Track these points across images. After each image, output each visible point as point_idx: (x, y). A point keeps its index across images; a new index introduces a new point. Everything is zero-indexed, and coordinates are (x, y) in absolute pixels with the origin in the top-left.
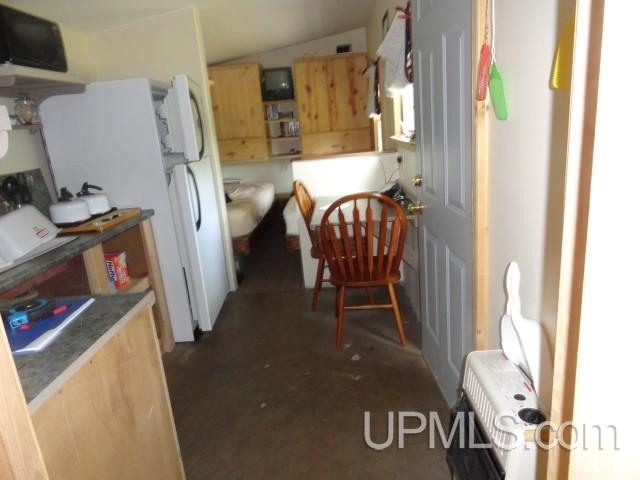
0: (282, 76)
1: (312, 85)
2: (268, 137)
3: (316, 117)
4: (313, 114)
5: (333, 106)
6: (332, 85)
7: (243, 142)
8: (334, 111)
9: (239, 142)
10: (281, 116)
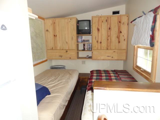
0: (86, 24)
1: (100, 28)
2: (78, 50)
3: (101, 43)
4: (99, 41)
5: (109, 38)
6: (110, 29)
7: (67, 51)
8: (109, 40)
9: (65, 51)
10: (84, 41)
